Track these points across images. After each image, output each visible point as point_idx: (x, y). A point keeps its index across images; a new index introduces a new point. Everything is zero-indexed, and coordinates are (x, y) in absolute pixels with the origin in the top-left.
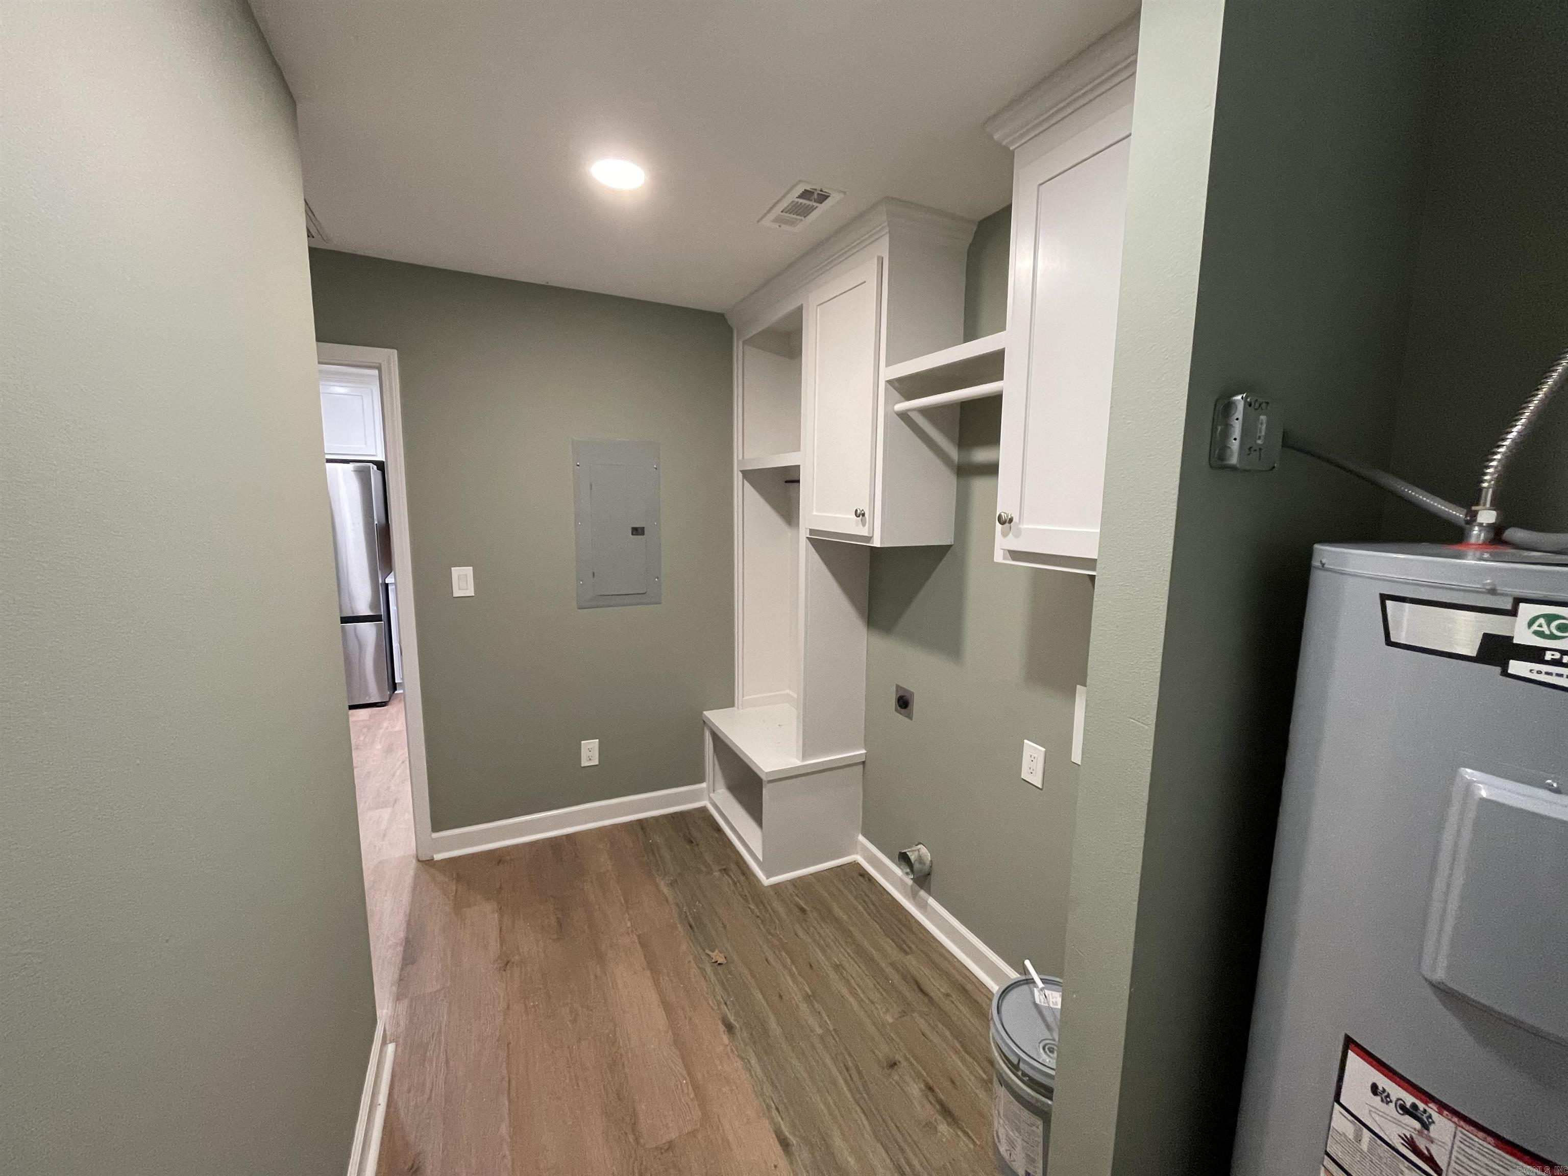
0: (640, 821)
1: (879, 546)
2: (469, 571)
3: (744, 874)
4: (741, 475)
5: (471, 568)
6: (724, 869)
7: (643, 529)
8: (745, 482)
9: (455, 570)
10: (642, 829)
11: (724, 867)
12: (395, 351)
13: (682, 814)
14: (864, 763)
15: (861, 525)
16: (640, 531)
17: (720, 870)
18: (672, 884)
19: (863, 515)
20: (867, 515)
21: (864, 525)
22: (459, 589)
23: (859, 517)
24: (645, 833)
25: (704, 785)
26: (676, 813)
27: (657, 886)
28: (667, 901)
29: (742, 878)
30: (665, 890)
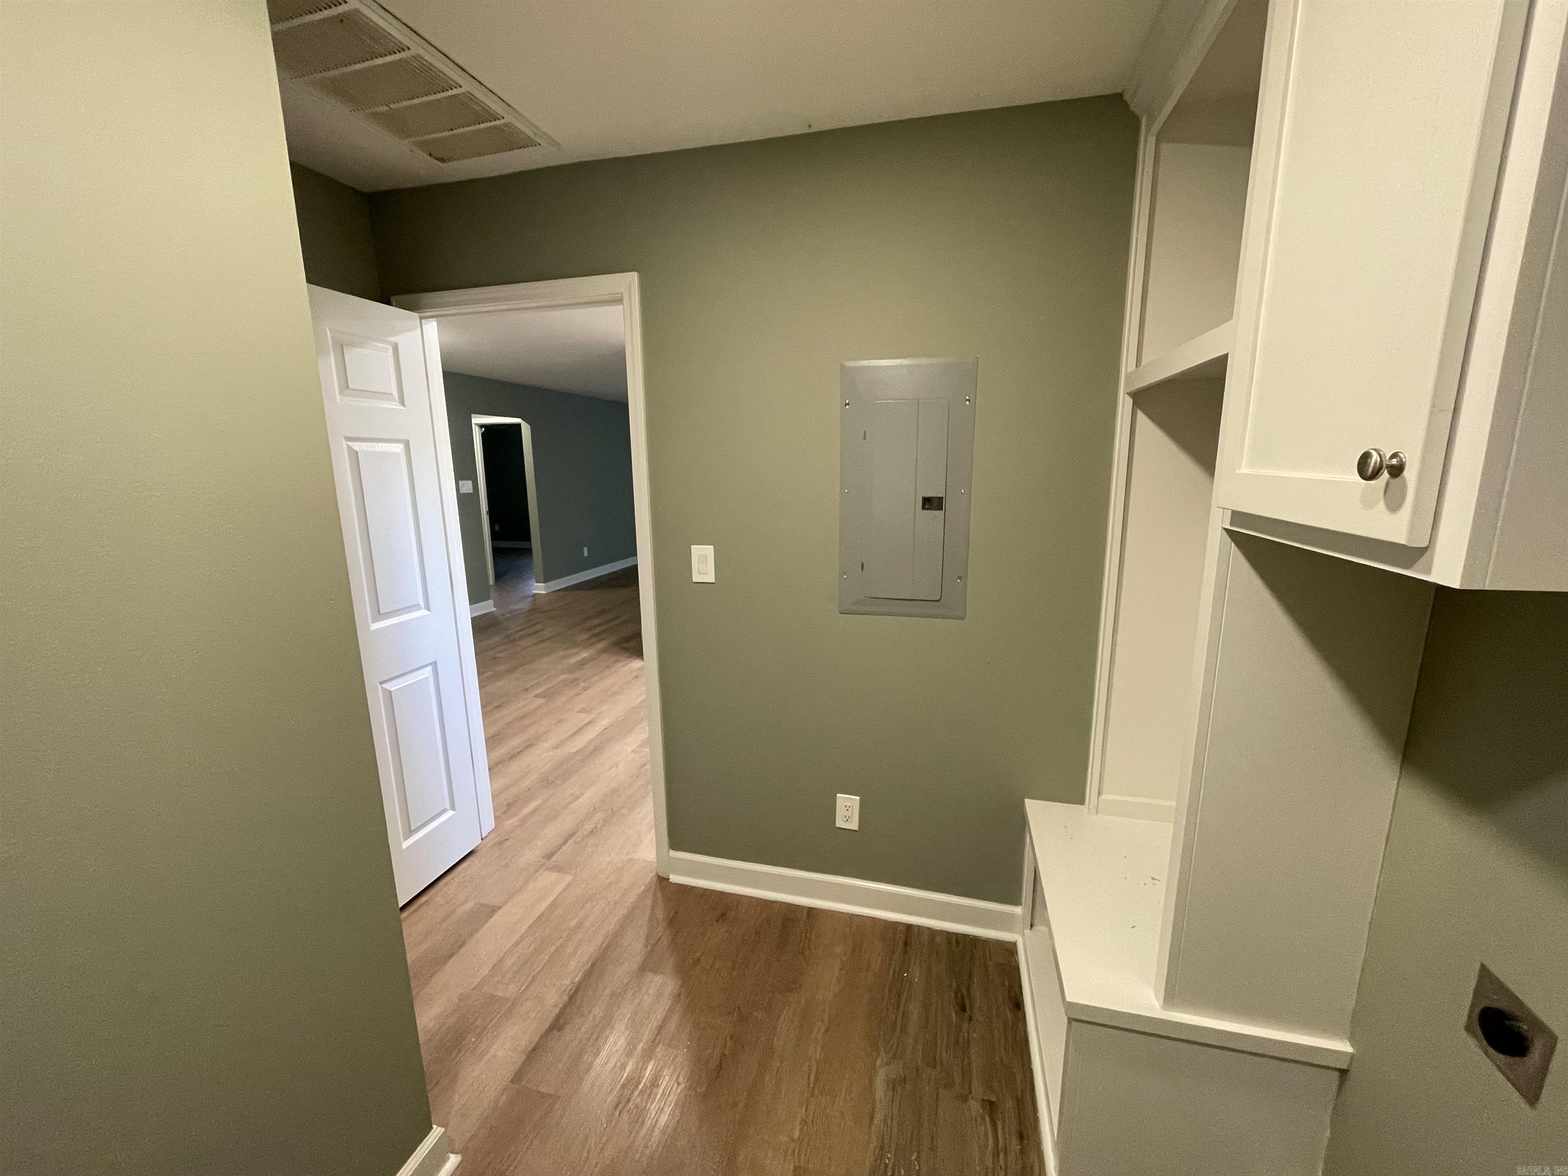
0: (909, 927)
1: (1454, 581)
2: (709, 550)
3: (1021, 1137)
4: (1129, 401)
5: (712, 547)
6: (991, 1103)
7: (940, 500)
8: (1140, 415)
9: (694, 548)
10: (906, 944)
11: (994, 1099)
12: (636, 273)
13: (974, 941)
14: (1343, 1072)
15: (1382, 505)
16: (935, 504)
17: (983, 1100)
18: (894, 1085)
19: (1397, 471)
20: (1410, 474)
21: (1394, 504)
22: (699, 573)
23: (1375, 475)
24: (905, 952)
25: (1018, 910)
26: (965, 936)
27: (872, 1074)
28: (872, 1118)
29: (1015, 1146)
30: (880, 1091)
